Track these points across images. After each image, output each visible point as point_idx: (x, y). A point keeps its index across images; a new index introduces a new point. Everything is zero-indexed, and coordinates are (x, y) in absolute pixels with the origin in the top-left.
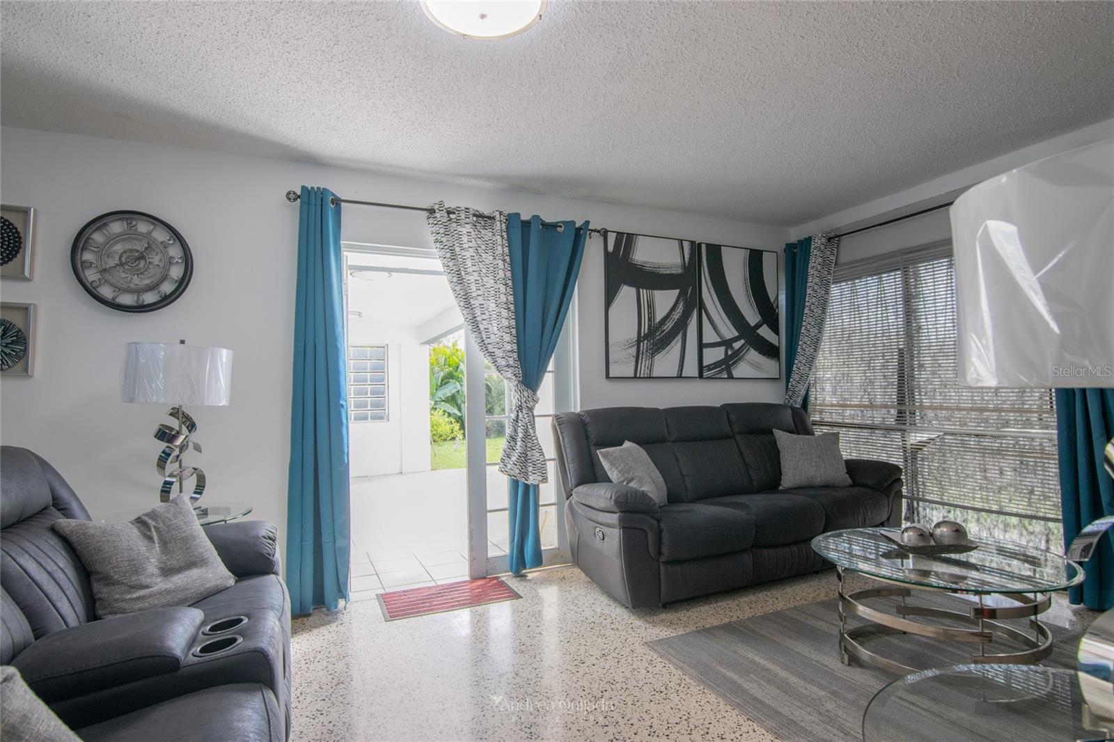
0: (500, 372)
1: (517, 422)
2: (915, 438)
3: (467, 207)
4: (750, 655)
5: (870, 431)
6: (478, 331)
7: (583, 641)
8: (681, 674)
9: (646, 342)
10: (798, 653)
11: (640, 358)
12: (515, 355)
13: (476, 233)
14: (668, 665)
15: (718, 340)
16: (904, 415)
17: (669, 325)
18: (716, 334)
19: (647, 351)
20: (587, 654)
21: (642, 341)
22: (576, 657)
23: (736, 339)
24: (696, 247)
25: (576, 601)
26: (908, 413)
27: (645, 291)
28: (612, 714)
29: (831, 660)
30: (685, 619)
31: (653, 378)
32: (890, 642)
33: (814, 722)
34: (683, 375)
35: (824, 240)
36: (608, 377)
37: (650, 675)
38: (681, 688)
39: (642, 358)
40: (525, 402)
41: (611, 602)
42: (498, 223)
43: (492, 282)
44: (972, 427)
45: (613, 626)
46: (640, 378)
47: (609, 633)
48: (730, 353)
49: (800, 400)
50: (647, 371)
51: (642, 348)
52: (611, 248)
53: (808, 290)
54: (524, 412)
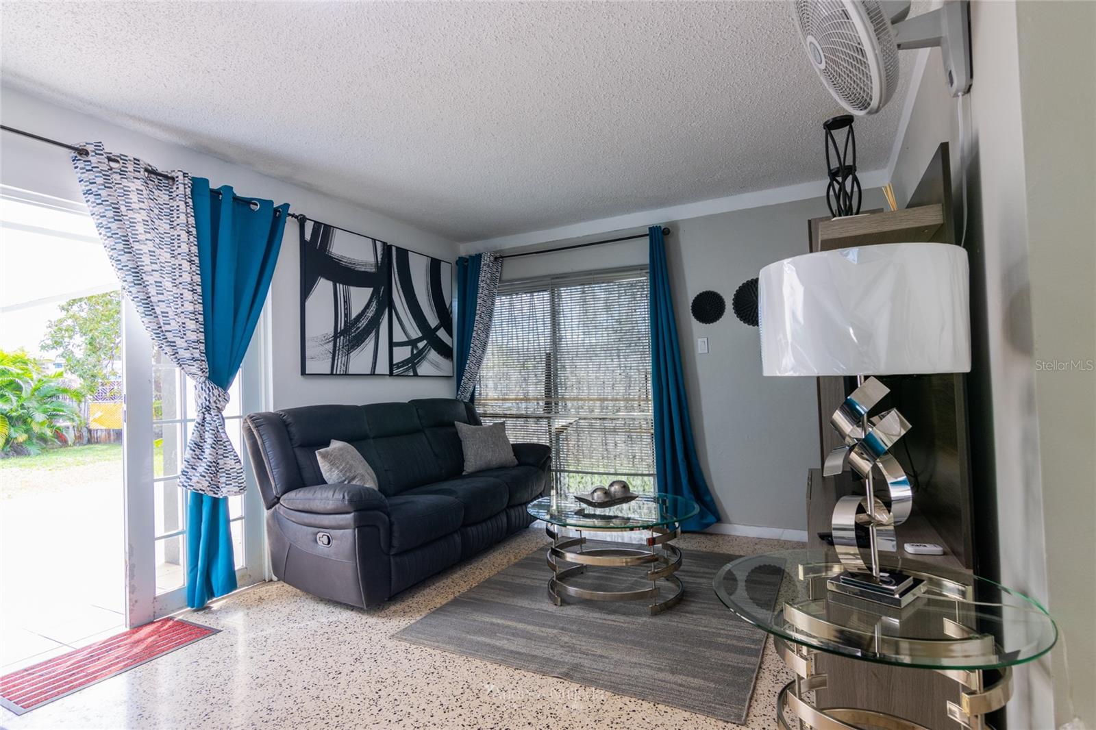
0: (181, 366)
1: (203, 426)
2: (558, 423)
3: (137, 157)
4: (488, 619)
5: (525, 419)
6: (154, 315)
7: (325, 654)
8: (440, 652)
9: (342, 337)
10: (522, 607)
11: (337, 355)
12: (202, 347)
13: (148, 192)
14: (424, 649)
15: (406, 339)
16: (550, 406)
17: (363, 323)
18: (404, 334)
19: (343, 348)
20: (338, 664)
21: (338, 337)
22: (329, 671)
23: (419, 340)
24: (387, 248)
25: (291, 618)
26: (553, 404)
27: (341, 286)
28: (399, 708)
29: (547, 606)
30: (415, 605)
31: (348, 375)
32: (577, 581)
33: (562, 654)
34: (376, 373)
35: (492, 259)
36: (303, 373)
37: (412, 663)
38: (447, 664)
39: (339, 355)
40: (215, 402)
41: (332, 609)
42: (181, 187)
43: (169, 256)
44: (597, 413)
45: (349, 631)
46: (336, 374)
47: (348, 638)
48: (415, 352)
49: (468, 395)
50: (343, 368)
51: (338, 344)
52: (308, 237)
53: (478, 300)
54: (213, 414)
